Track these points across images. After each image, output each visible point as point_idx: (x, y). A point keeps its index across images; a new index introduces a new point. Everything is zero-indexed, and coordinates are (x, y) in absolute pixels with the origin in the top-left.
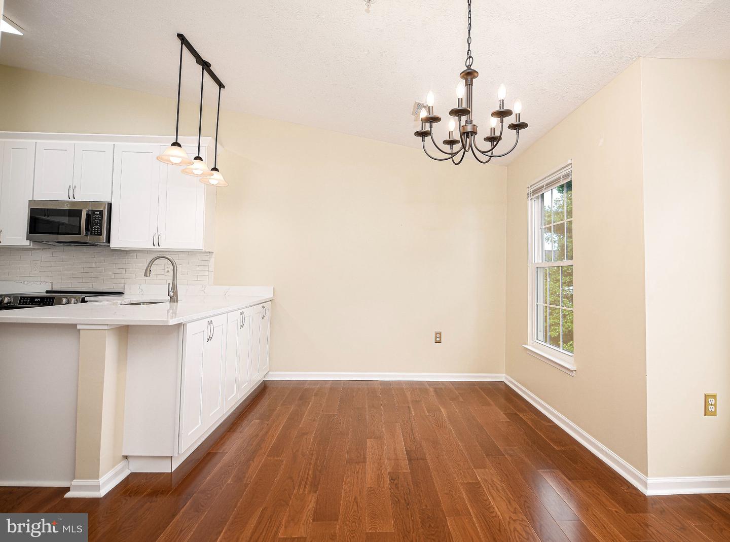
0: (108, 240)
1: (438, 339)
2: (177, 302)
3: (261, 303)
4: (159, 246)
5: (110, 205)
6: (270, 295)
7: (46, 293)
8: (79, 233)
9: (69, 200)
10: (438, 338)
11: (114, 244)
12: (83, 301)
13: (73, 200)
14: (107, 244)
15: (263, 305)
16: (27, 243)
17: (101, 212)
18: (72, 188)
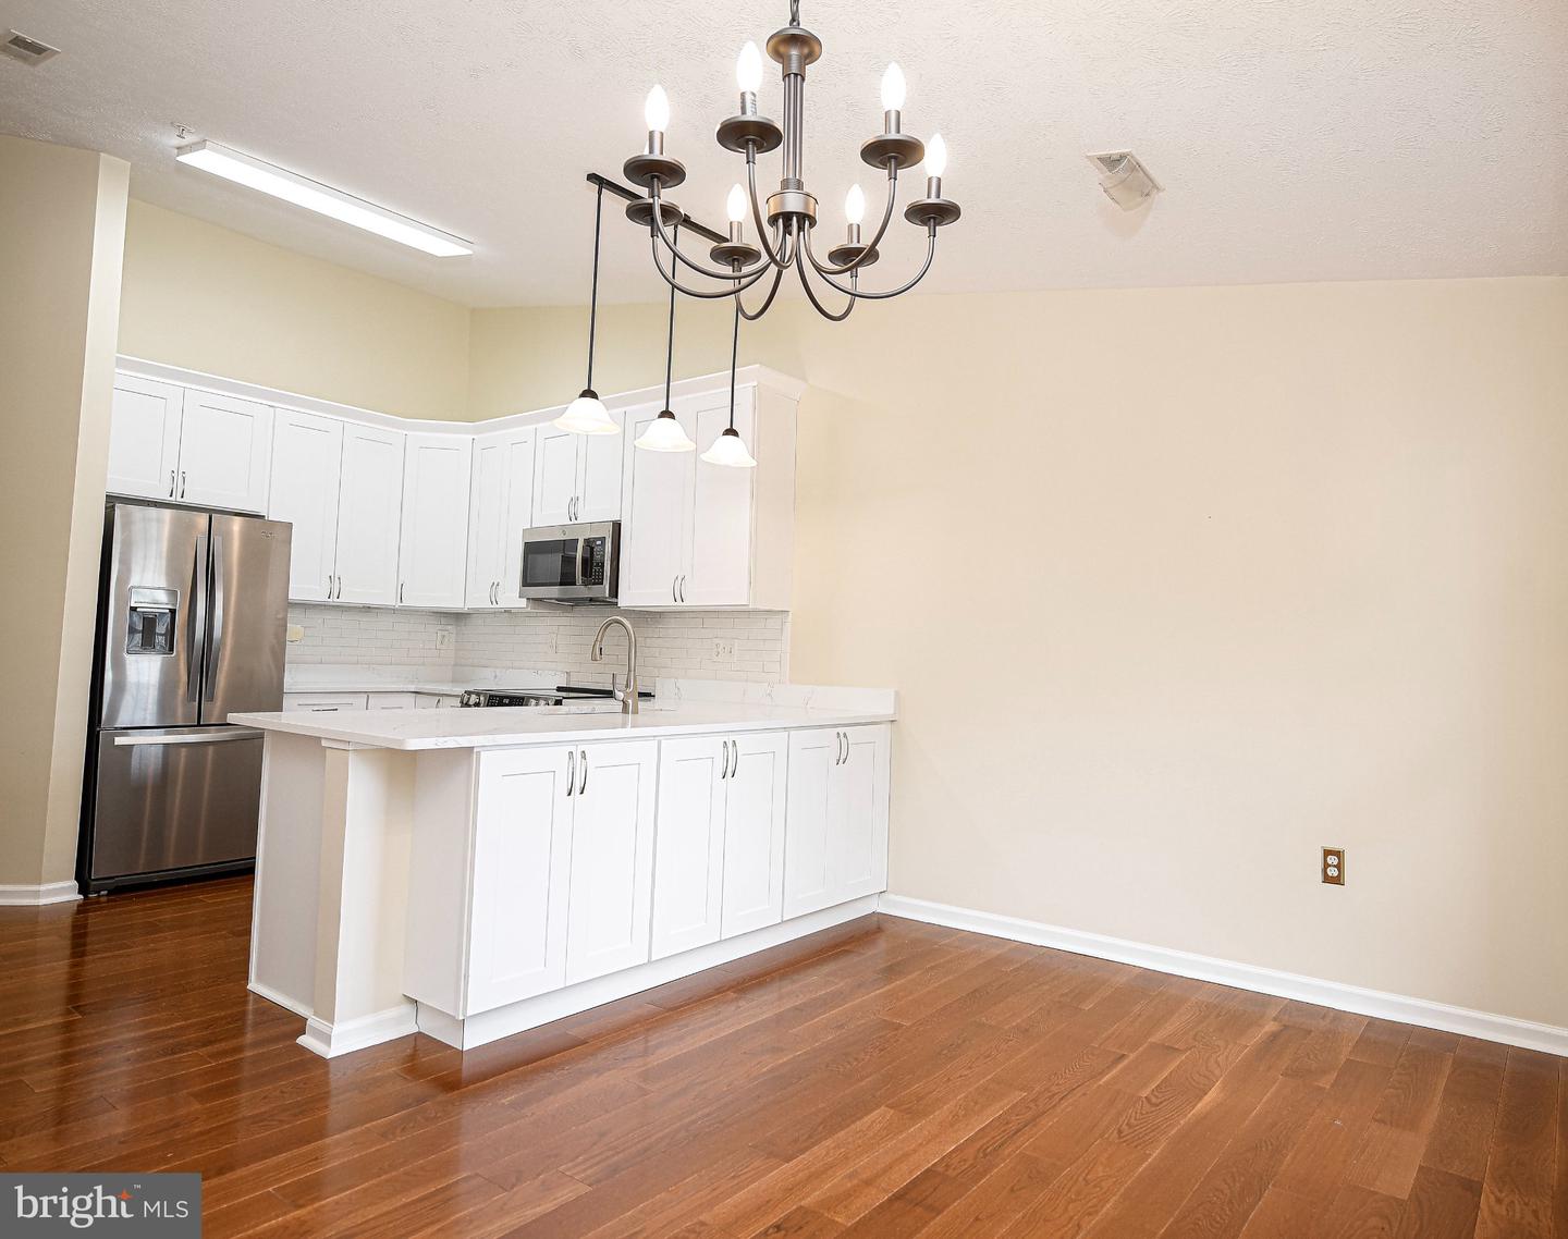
0: (614, 592)
1: (1333, 872)
2: (635, 712)
3: (840, 726)
4: (682, 601)
5: (617, 526)
6: (885, 709)
7: (554, 690)
8: (574, 583)
9: (571, 523)
10: (1333, 870)
11: (624, 600)
12: (558, 704)
13: (573, 522)
14: (614, 600)
15: (841, 730)
16: (523, 603)
17: (603, 539)
18: (574, 501)
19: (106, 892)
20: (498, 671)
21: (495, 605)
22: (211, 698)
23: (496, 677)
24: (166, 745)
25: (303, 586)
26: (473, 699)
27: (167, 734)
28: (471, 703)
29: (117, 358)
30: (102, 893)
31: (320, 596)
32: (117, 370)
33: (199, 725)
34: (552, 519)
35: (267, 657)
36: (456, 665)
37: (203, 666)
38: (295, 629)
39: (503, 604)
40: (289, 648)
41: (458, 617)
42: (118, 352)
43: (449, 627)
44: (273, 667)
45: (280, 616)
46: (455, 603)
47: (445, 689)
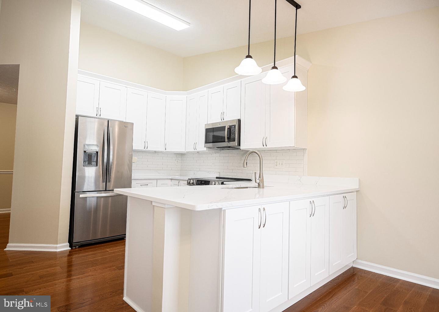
0: (239, 144)
2: (263, 188)
3: (343, 193)
4: (266, 146)
5: (239, 121)
6: (356, 186)
7: (216, 178)
8: (224, 141)
9: (222, 121)
11: (242, 147)
12: (222, 183)
13: (223, 121)
14: (239, 147)
15: (344, 195)
16: (205, 149)
17: (235, 126)
18: (223, 113)
19: (78, 247)
20: (195, 172)
21: (195, 150)
22: (110, 181)
23: (194, 174)
24: (97, 197)
25: (137, 145)
26: (192, 181)
27: (97, 193)
28: (191, 183)
29: (78, 70)
30: (77, 247)
31: (142, 148)
32: (78, 75)
33: (106, 190)
34: (215, 120)
35: (126, 167)
36: (181, 170)
37: (107, 171)
38: (135, 159)
39: (198, 149)
40: (133, 165)
41: (182, 155)
42: (78, 69)
43: (179, 158)
44: (128, 171)
45: (130, 154)
46: (182, 150)
47: (182, 178)
